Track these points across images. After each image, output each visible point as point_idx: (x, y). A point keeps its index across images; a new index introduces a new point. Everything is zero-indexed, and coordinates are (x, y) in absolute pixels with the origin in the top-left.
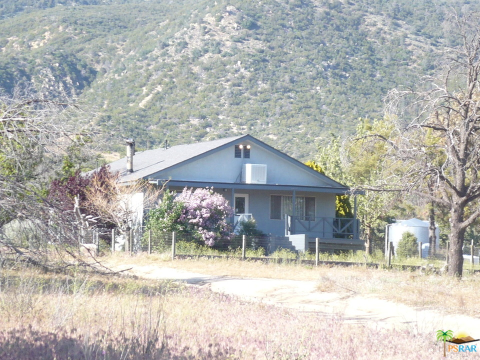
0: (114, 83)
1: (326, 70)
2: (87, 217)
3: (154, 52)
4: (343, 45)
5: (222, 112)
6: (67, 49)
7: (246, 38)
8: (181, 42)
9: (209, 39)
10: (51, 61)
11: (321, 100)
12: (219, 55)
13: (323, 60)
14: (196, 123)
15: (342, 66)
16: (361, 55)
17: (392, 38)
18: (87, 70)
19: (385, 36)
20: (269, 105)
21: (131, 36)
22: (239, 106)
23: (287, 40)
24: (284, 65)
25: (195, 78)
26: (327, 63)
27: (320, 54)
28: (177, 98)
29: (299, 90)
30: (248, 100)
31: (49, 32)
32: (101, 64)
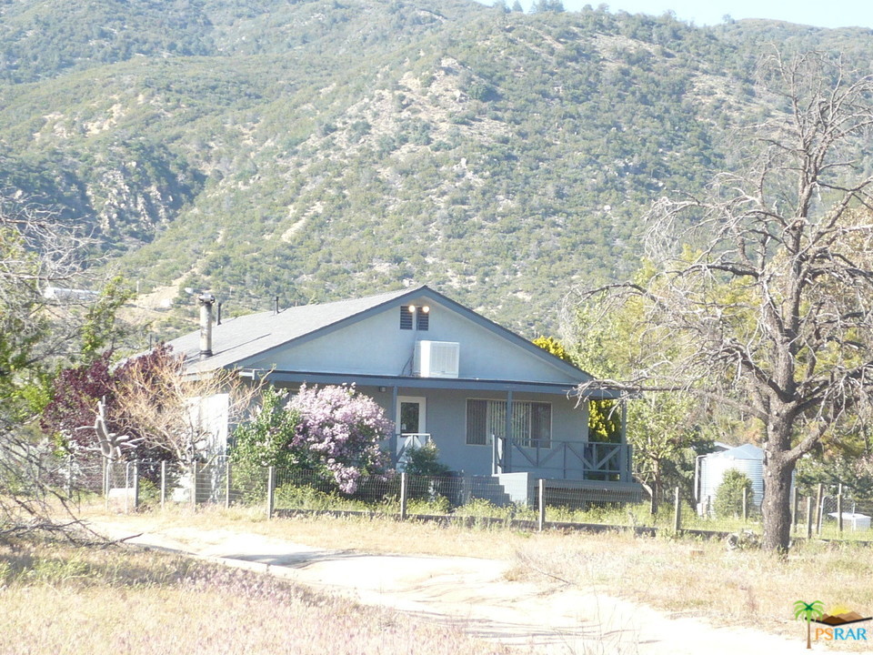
0: (237, 198)
1: (621, 175)
2: (119, 438)
3: (309, 142)
4: (654, 130)
5: (432, 250)
6: (151, 136)
7: (477, 117)
8: (358, 124)
9: (410, 119)
10: (122, 157)
11: (613, 230)
12: (428, 147)
13: (616, 157)
14: (384, 271)
15: (651, 167)
16: (686, 148)
17: (743, 117)
18: (188, 174)
19: (729, 114)
20: (518, 238)
21: (268, 112)
22: (462, 240)
23: (552, 121)
24: (545, 165)
25: (384, 190)
26: (624, 163)
27: (611, 145)
28: (351, 225)
29: (573, 210)
30: (480, 229)
31: (120, 105)
32: (214, 162)
